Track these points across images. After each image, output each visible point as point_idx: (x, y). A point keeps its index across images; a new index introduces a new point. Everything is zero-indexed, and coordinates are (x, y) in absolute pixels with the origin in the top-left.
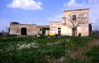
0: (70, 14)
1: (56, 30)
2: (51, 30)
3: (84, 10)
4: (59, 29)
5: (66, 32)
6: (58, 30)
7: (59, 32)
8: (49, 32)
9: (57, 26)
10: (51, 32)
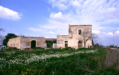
0: (76, 28)
1: (63, 44)
2: (58, 44)
3: (88, 25)
4: (66, 42)
5: (73, 45)
6: (64, 43)
7: (66, 45)
8: (56, 45)
9: (64, 39)
10: (58, 45)
